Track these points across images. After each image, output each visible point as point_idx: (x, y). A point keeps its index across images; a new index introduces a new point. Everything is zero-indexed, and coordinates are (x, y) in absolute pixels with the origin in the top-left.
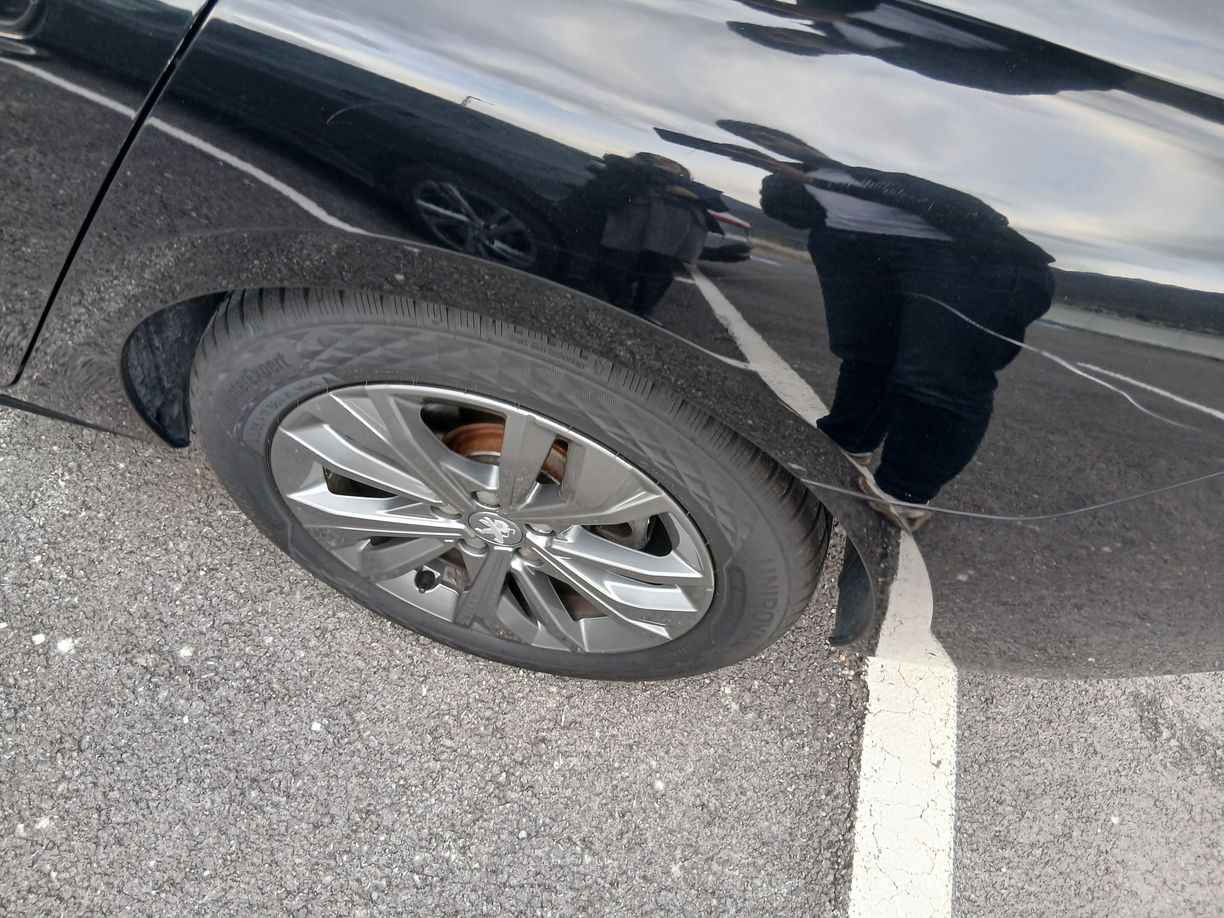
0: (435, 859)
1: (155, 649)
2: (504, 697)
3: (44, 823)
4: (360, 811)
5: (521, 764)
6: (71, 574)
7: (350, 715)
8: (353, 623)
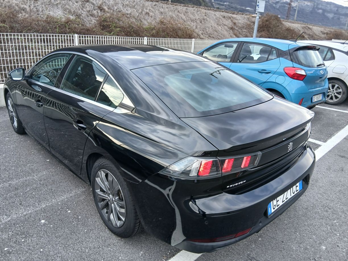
0: (85, 250)
1: (77, 216)
2: (110, 238)
3: (51, 226)
4: (82, 241)
5: (105, 246)
6: (76, 205)
7: (90, 231)
8: (100, 222)
